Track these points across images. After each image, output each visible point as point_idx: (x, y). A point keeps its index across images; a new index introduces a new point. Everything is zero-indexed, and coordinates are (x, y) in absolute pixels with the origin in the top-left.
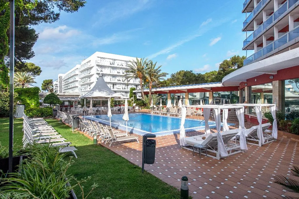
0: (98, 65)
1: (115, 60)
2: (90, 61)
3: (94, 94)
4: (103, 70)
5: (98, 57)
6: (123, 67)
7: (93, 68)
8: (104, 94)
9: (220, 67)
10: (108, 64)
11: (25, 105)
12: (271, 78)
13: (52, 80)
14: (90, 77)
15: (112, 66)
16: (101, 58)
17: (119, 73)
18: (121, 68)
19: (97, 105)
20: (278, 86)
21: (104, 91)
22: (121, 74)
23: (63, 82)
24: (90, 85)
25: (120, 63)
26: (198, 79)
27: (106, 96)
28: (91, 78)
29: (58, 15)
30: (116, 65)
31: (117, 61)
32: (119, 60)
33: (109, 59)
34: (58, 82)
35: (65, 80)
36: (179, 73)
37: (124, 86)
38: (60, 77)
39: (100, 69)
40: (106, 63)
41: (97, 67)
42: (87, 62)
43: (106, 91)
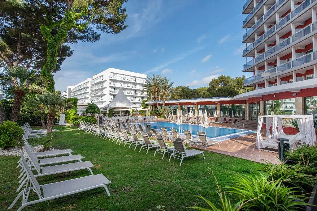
0: (111, 80)
1: (126, 75)
2: (103, 75)
3: (116, 104)
4: (116, 84)
5: (111, 73)
6: (132, 81)
7: (106, 82)
8: (125, 105)
9: (210, 84)
10: (120, 79)
11: (65, 114)
12: (294, 95)
13: (60, 91)
14: (102, 89)
15: (123, 80)
16: (114, 73)
17: (129, 87)
18: (130, 83)
19: (115, 115)
20: (302, 101)
21: (124, 102)
22: (131, 88)
23: (72, 94)
24: (102, 97)
25: (129, 78)
26: (194, 93)
27: (127, 107)
28: (104, 91)
29: (99, 36)
30: (126, 80)
31: (127, 77)
32: (129, 76)
33: (120, 74)
34: (67, 93)
35: (74, 92)
36: (179, 87)
37: (132, 98)
38: (70, 89)
39: (112, 83)
40: (119, 78)
41: (110, 81)
42: (100, 77)
43: (126, 102)
